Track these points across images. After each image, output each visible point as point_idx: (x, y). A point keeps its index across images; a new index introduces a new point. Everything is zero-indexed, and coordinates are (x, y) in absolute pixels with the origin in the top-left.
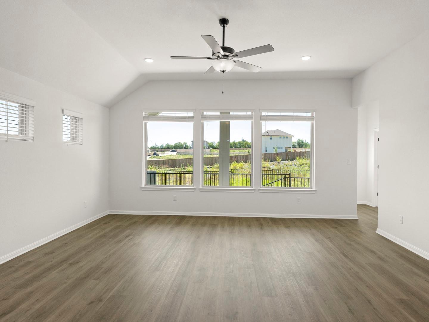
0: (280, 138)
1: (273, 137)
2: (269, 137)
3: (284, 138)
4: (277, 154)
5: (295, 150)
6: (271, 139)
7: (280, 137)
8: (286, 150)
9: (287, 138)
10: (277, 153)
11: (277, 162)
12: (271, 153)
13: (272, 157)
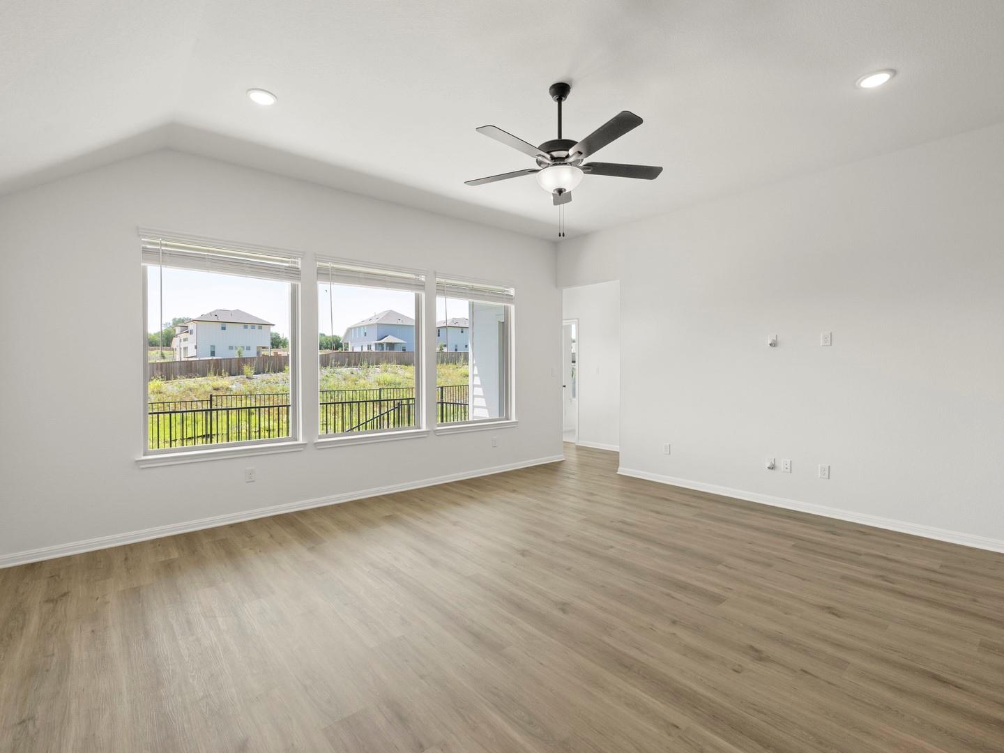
0: (246, 327)
1: (227, 326)
2: (220, 325)
3: (253, 328)
4: (244, 361)
5: (276, 353)
6: (224, 328)
7: (246, 325)
8: (258, 353)
9: (260, 328)
10: (244, 359)
11: (245, 376)
12: (231, 359)
13: (233, 367)
